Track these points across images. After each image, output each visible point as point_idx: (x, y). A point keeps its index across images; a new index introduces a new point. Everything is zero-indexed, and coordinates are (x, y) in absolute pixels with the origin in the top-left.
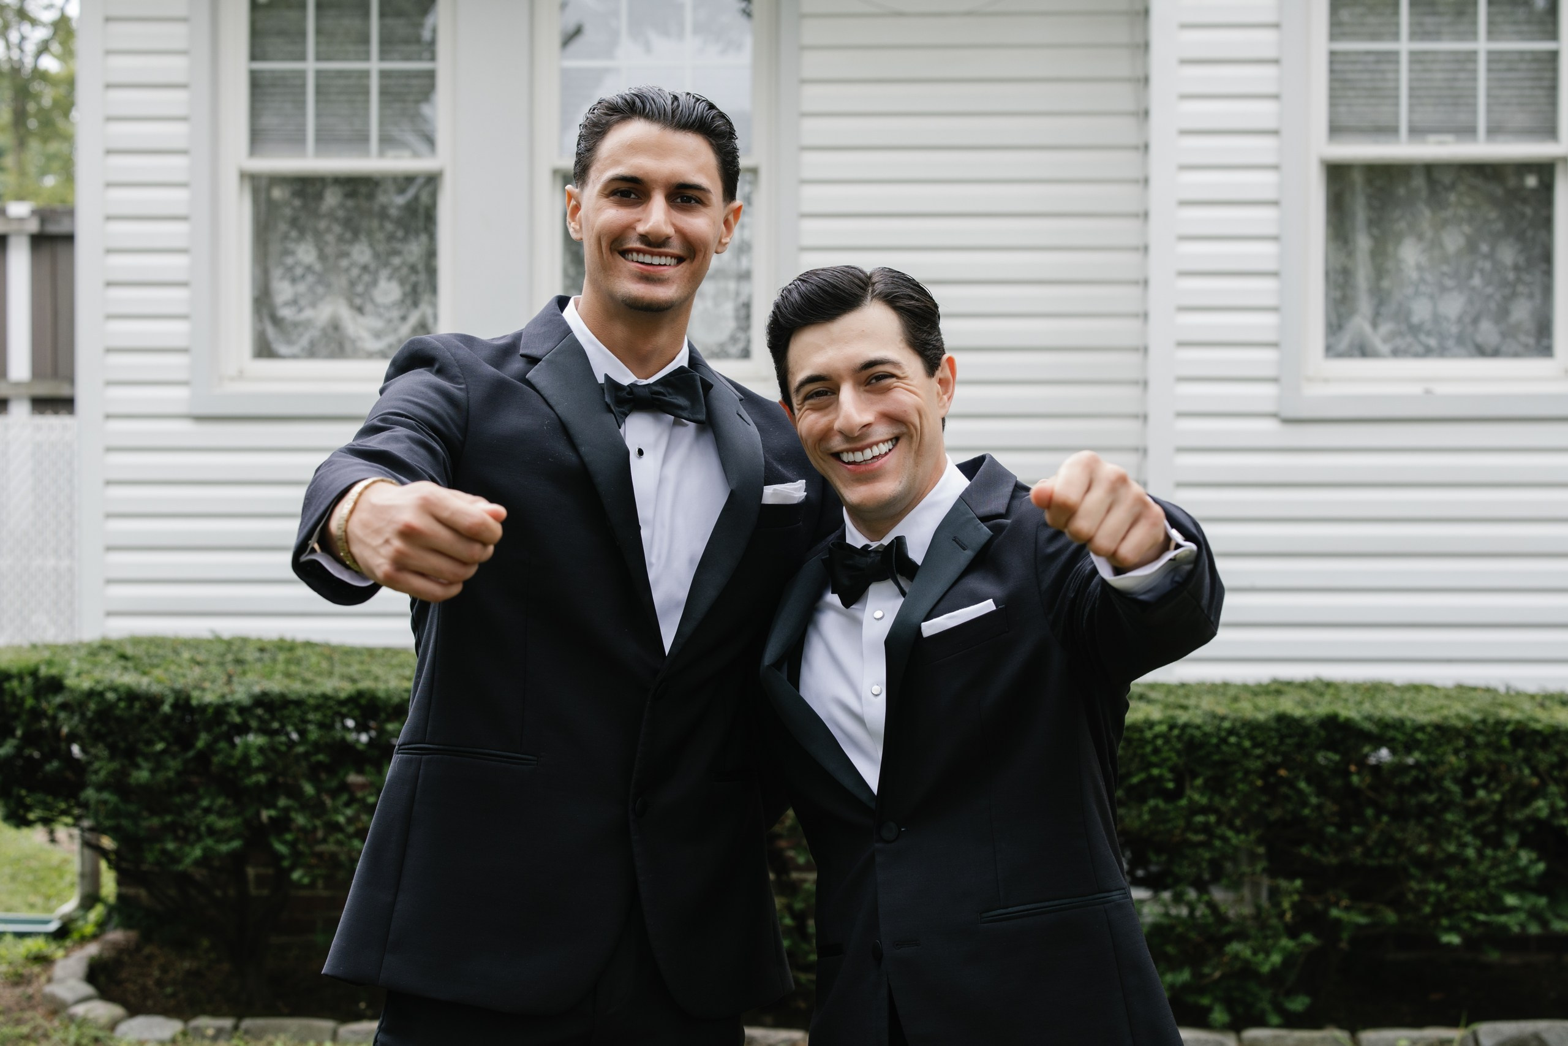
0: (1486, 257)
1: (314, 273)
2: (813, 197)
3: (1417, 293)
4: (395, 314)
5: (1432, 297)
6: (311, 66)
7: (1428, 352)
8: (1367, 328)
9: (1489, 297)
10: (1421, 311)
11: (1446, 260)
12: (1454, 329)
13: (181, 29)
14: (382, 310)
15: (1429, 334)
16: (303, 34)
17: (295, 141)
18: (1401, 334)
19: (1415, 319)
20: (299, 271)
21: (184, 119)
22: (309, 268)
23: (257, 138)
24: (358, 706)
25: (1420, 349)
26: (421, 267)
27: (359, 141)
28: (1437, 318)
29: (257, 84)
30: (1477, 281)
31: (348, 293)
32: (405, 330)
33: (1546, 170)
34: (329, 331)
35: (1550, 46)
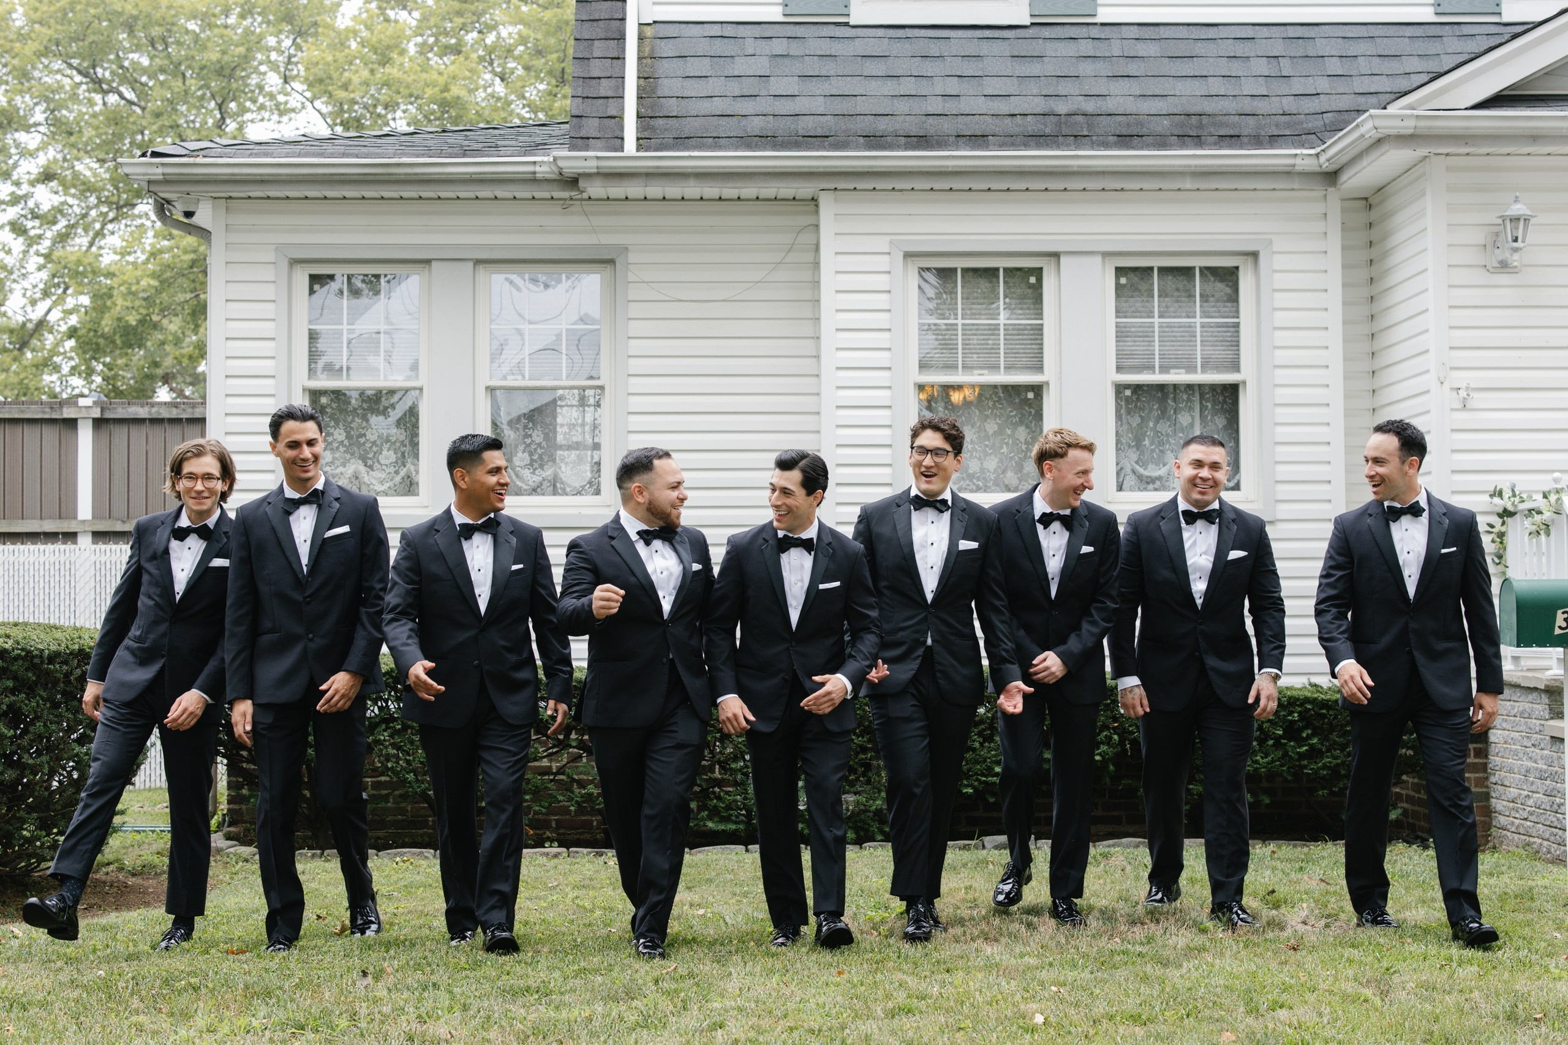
0: (1009, 436)
1: (344, 446)
2: (636, 403)
4: (392, 470)
5: (980, 459)
6: (345, 327)
7: (978, 489)
9: (1012, 458)
10: (974, 466)
11: (987, 438)
12: (992, 477)
13: (271, 306)
14: (383, 468)
15: (978, 480)
16: (340, 311)
18: (963, 479)
19: (971, 471)
20: (335, 445)
21: (272, 358)
23: (312, 370)
25: (974, 487)
26: (407, 442)
27: (373, 368)
28: (983, 470)
29: (313, 337)
30: (1005, 450)
31: (364, 459)
32: (398, 479)
33: (1038, 390)
34: (353, 480)
35: (1039, 322)
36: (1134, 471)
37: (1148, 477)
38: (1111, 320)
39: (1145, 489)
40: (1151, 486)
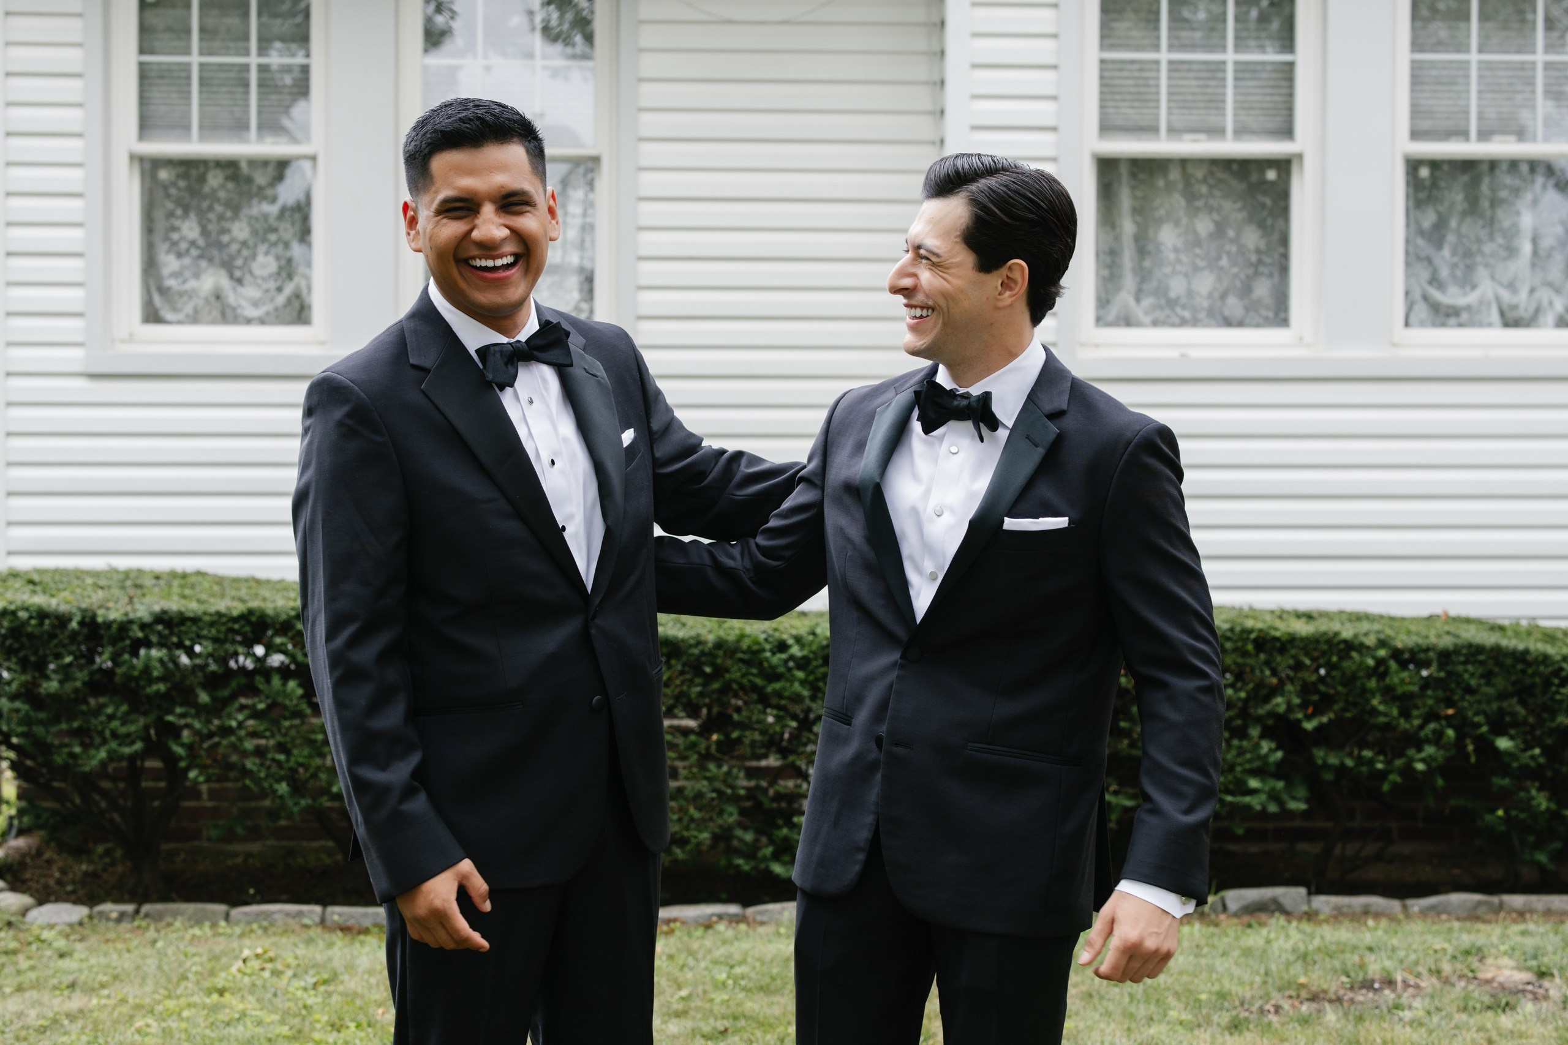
0: (1232, 241)
1: (198, 247)
2: (650, 183)
3: (1174, 272)
4: (272, 285)
5: (1186, 275)
6: (195, 59)
7: (1183, 323)
8: (1132, 302)
9: (1235, 276)
10: (1177, 287)
11: (1198, 242)
12: (1205, 304)
13: (76, 24)
14: (260, 281)
15: (1184, 307)
16: (188, 31)
17: (182, 128)
18: (1160, 307)
19: (1172, 294)
20: (183, 246)
21: (79, 105)
22: (193, 243)
23: (146, 126)
24: (249, 622)
25: (1177, 320)
26: (295, 243)
27: (239, 127)
28: (1190, 293)
29: (145, 75)
30: (1224, 262)
31: (228, 266)
32: (281, 299)
33: (1284, 165)
34: (212, 299)
35: (1286, 57)
36: (1425, 298)
37: (1449, 307)
38: (1404, 56)
39: (1443, 325)
40: (1453, 321)
